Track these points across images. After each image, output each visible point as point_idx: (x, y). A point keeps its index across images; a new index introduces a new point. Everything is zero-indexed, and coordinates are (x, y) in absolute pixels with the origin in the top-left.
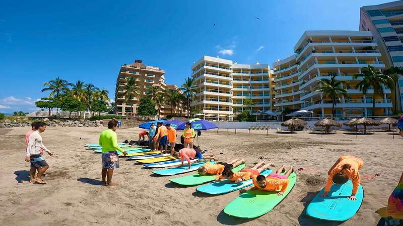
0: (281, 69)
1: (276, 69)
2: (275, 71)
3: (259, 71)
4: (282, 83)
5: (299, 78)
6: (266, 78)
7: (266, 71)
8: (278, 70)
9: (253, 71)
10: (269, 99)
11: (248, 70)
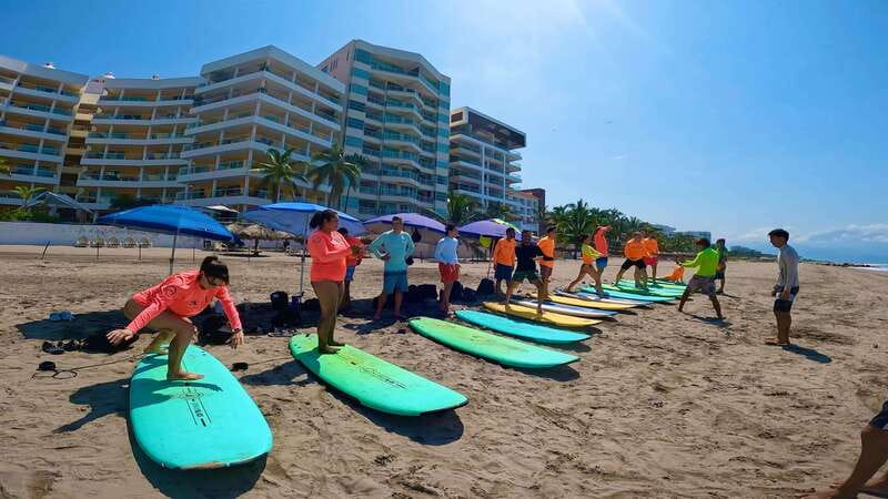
0: (125, 99)
1: (106, 93)
2: (102, 98)
3: (49, 86)
4: (114, 132)
5: (186, 132)
6: (64, 108)
7: (71, 92)
8: (112, 97)
9: (25, 81)
10: (56, 164)
11: (13, 75)
